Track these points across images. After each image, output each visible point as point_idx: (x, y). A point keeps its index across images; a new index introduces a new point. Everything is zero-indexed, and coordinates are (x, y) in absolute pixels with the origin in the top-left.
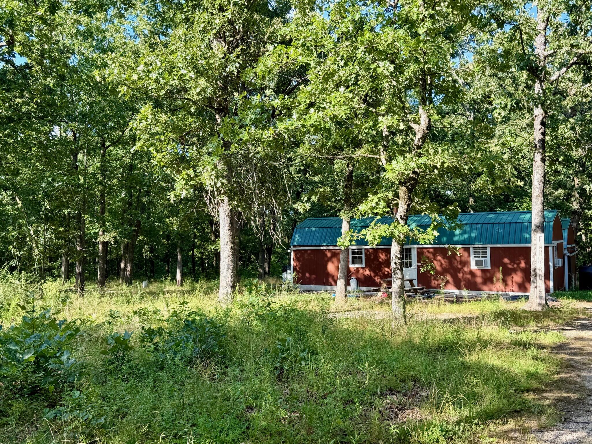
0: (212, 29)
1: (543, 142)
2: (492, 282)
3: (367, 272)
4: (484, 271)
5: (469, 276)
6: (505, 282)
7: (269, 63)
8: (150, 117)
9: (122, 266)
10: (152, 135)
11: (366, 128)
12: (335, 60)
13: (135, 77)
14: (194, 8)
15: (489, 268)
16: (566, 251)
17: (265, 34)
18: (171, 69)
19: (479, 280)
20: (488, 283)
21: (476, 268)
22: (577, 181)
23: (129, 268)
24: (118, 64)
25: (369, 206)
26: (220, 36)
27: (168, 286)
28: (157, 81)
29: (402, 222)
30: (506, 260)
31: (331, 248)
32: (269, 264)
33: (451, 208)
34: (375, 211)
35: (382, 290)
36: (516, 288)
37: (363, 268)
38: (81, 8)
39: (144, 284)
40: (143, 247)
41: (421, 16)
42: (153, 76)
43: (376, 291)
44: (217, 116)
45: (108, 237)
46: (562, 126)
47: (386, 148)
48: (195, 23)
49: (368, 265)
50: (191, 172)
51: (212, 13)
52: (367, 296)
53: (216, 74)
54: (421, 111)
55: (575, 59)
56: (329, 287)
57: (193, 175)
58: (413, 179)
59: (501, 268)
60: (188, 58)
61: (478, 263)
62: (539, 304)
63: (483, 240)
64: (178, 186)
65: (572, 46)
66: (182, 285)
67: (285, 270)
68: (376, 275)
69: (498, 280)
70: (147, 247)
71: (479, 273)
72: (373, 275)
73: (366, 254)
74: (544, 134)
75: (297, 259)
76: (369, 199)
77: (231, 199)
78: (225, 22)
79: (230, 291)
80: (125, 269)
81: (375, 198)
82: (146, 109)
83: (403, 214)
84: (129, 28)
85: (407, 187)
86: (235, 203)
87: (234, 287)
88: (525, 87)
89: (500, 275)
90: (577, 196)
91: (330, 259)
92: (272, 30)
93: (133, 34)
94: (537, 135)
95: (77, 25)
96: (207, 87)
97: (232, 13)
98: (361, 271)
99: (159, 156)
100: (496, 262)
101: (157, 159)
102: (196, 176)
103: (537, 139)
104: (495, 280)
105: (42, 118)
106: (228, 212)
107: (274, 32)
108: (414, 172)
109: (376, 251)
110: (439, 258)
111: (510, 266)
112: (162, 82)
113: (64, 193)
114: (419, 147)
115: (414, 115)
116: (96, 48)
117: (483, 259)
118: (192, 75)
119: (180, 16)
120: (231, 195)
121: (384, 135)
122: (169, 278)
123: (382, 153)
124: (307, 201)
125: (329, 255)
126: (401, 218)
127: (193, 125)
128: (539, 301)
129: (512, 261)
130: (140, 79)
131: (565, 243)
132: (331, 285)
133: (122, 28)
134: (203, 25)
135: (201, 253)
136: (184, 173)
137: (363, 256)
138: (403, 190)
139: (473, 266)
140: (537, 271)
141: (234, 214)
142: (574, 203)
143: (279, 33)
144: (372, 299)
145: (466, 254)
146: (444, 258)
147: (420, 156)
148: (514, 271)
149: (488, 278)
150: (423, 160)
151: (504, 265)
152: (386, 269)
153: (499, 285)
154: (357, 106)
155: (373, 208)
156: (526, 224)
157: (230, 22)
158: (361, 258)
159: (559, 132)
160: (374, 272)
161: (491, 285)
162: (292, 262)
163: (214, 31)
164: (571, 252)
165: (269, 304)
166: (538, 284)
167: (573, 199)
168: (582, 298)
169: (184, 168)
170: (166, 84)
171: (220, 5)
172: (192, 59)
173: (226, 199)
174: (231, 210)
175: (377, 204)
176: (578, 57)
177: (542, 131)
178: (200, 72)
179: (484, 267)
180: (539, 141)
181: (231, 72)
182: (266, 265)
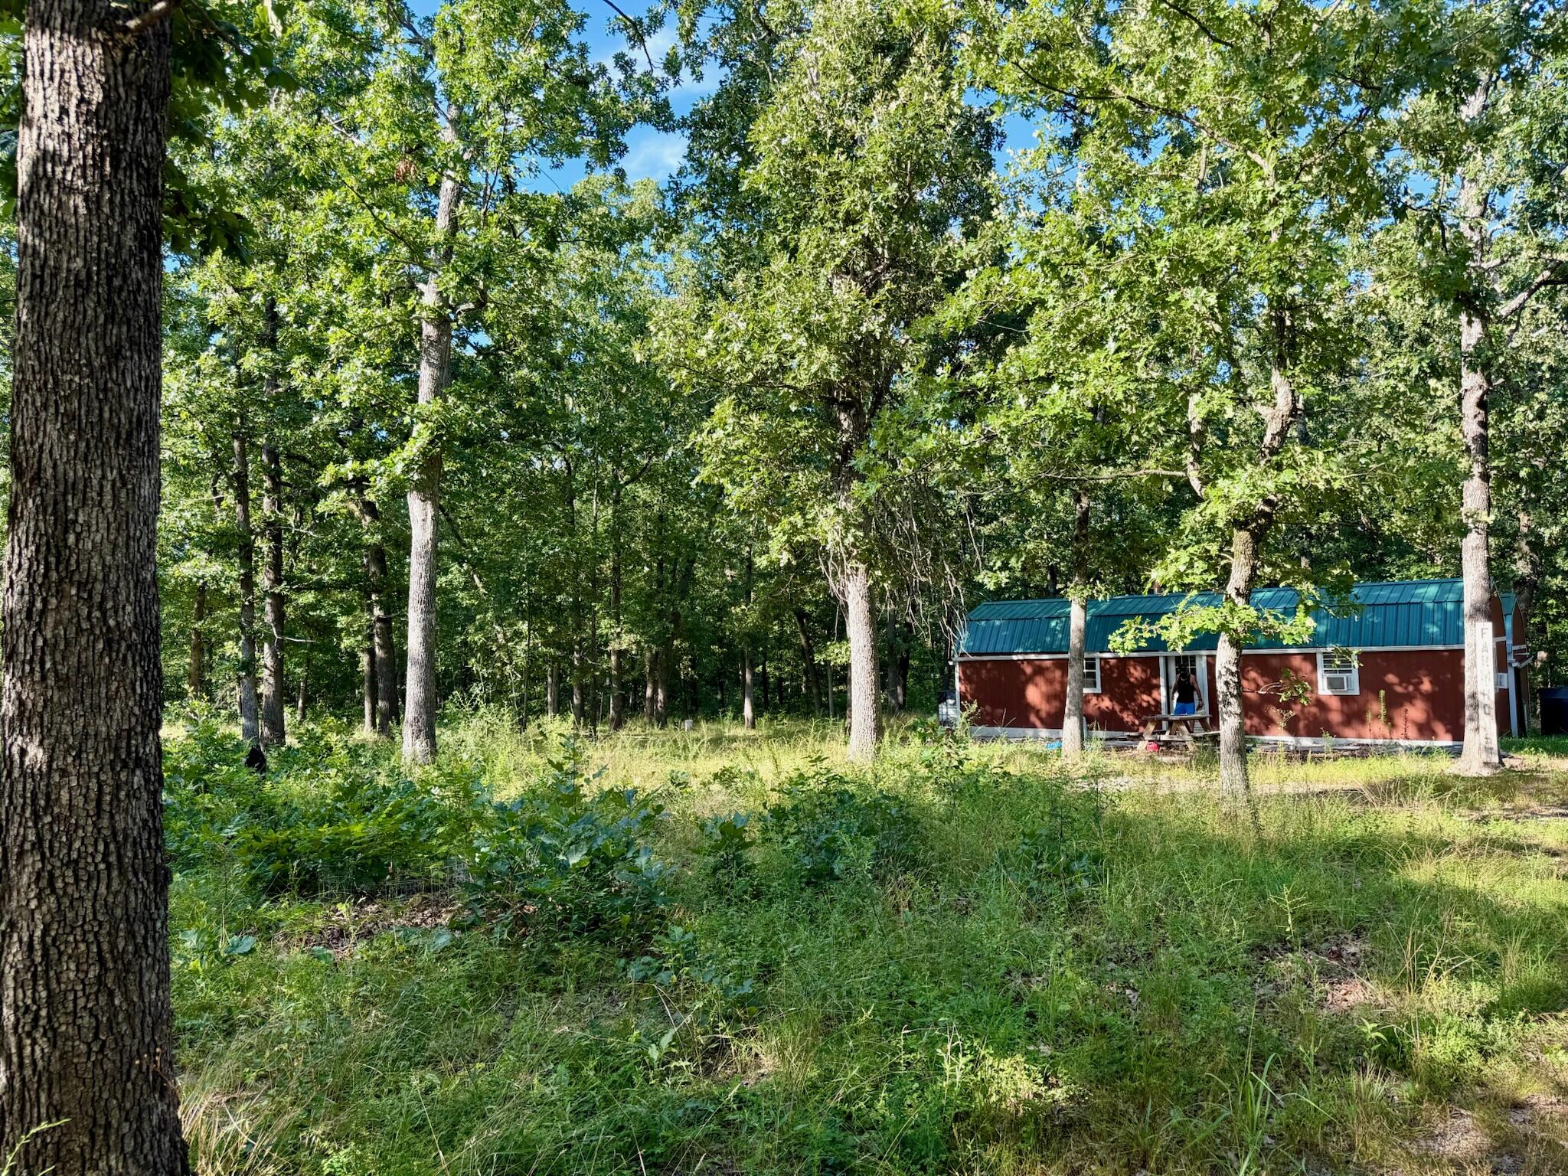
0: (833, 258)
1: (1483, 441)
2: (1363, 721)
3: (1106, 703)
4: (1344, 699)
5: (1314, 710)
6: (1390, 720)
7: (967, 305)
8: (730, 421)
9: (649, 692)
10: (728, 454)
11: (1150, 420)
12: (1097, 290)
13: (702, 353)
14: (797, 222)
15: (1357, 692)
16: (1510, 659)
17: (930, 259)
18: (763, 334)
19: (1335, 717)
20: (1356, 724)
21: (1329, 692)
22: (1524, 519)
23: (661, 697)
24: (669, 331)
25: (1172, 570)
26: (845, 269)
27: (731, 729)
28: (741, 357)
29: (1240, 602)
30: (1391, 678)
31: (1032, 657)
32: (904, 688)
33: (1336, 572)
34: (1187, 581)
35: (1148, 738)
36: (1412, 731)
37: (1097, 695)
38: (599, 236)
39: (688, 723)
40: (680, 660)
41: (1271, 197)
42: (736, 347)
43: (1133, 738)
44: (842, 416)
45: (627, 641)
46: (1522, 409)
47: (1198, 457)
48: (802, 248)
49: (1108, 689)
50: (797, 519)
51: (832, 230)
52: (1119, 749)
53: (843, 338)
54: (1276, 378)
55: (1547, 273)
56: (1030, 732)
57: (800, 523)
58: (1262, 514)
59: (1382, 693)
60: (796, 311)
61: (1332, 684)
62: (1486, 764)
63: (1343, 637)
64: (774, 545)
65: (1542, 247)
66: (753, 726)
67: (942, 699)
68: (1125, 708)
69: (1377, 716)
70: (686, 661)
71: (1335, 704)
72: (1117, 708)
73: (1102, 669)
74: (1484, 425)
75: (966, 679)
76: (1170, 557)
77: (871, 567)
78: (856, 244)
79: (870, 737)
80: (653, 700)
81: (1184, 556)
82: (724, 408)
83: (1242, 585)
84: (659, 276)
85: (1251, 532)
86: (879, 573)
87: (879, 731)
88: (1416, 340)
89: (1379, 707)
90: (1526, 548)
91: (1030, 679)
92: (944, 251)
93: (663, 285)
94: (1471, 428)
95: (590, 269)
96: (830, 363)
97: (872, 225)
98: (1094, 701)
99: (737, 493)
100: (1371, 681)
101: (734, 498)
102: (806, 525)
103: (1471, 435)
104: (1369, 716)
105: (522, 437)
106: (864, 591)
107: (948, 255)
108: (1267, 502)
109: (1123, 662)
110: (1253, 674)
111: (1399, 689)
112: (748, 357)
113: (562, 566)
114: (1274, 452)
115: (1261, 389)
116: (609, 310)
117: (1344, 676)
118: (802, 341)
119: (772, 240)
120: (868, 559)
121: (1193, 430)
122: (730, 714)
123: (1190, 467)
124: (1001, 569)
125: (1029, 670)
126: (1238, 594)
127: (803, 434)
128: (1484, 757)
129: (1404, 680)
130: (709, 355)
131: (1510, 642)
132: (1034, 726)
133: (647, 277)
134: (814, 252)
135: (777, 668)
136: (785, 521)
137: (1098, 671)
138: (1241, 538)
139: (1323, 690)
140: (1480, 698)
141: (874, 596)
142: (1520, 564)
143: (960, 254)
144: (1128, 753)
145: (1307, 667)
146: (1262, 675)
147: (1279, 467)
148: (1409, 698)
149: (1355, 713)
150: (1287, 476)
151: (1388, 687)
152: (1145, 697)
153: (1379, 727)
154: (1144, 376)
155: (1180, 575)
156: (1430, 605)
157: (867, 243)
158: (1093, 675)
159: (1516, 419)
160: (1120, 703)
161: (1360, 727)
162: (958, 685)
163: (838, 261)
164: (1521, 659)
165: (961, 762)
166: (1482, 723)
167: (1516, 556)
168: (1555, 751)
169: (784, 513)
170: (755, 360)
171: (847, 213)
172: (801, 313)
173: (862, 567)
174: (870, 588)
175: (1191, 565)
176: (1552, 270)
177: (1480, 418)
178: (817, 336)
179: (1346, 692)
180: (1474, 440)
181: (870, 333)
182: (899, 690)
